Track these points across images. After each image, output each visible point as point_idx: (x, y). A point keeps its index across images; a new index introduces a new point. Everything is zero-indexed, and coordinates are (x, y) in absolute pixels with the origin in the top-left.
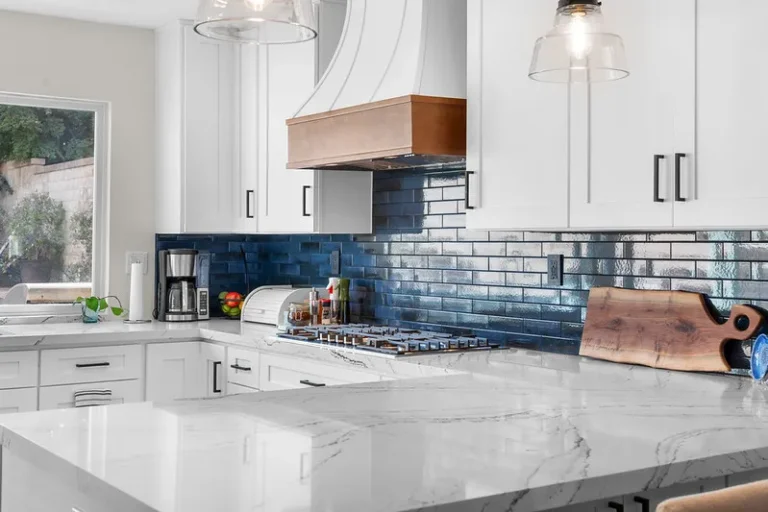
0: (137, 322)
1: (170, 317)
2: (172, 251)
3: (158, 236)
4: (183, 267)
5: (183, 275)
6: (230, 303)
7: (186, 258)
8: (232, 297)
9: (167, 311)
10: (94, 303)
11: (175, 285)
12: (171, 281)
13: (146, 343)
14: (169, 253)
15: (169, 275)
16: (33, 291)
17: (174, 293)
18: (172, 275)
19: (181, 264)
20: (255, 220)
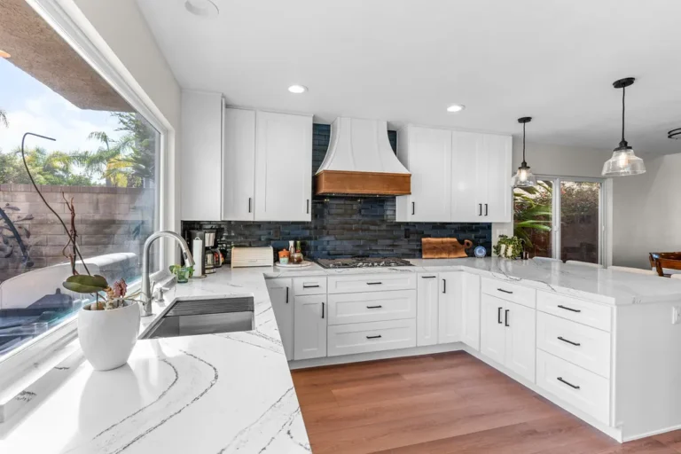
1: (208, 272)
2: (206, 231)
3: (183, 222)
4: (211, 241)
5: (211, 245)
7: (212, 236)
12: (207, 249)
18: (207, 245)
19: (210, 239)
20: (252, 214)
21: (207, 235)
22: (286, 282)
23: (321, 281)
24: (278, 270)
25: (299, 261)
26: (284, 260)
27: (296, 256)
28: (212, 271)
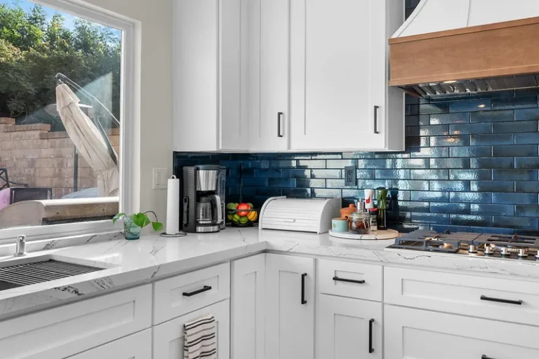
0: (175, 236)
1: (200, 229)
2: (201, 167)
3: (175, 153)
4: (210, 183)
5: (210, 189)
6: (243, 213)
7: (213, 173)
8: (244, 207)
9: (197, 224)
10: (141, 219)
11: (204, 199)
12: (200, 195)
13: (232, 261)
14: (198, 169)
15: (199, 190)
16: (48, 208)
17: (202, 205)
18: (203, 189)
19: (207, 179)
20: (285, 139)
21: (202, 173)
22: (305, 265)
23: (370, 272)
24: (330, 244)
25: (361, 229)
26: (338, 223)
27: (355, 217)
28: (211, 229)
